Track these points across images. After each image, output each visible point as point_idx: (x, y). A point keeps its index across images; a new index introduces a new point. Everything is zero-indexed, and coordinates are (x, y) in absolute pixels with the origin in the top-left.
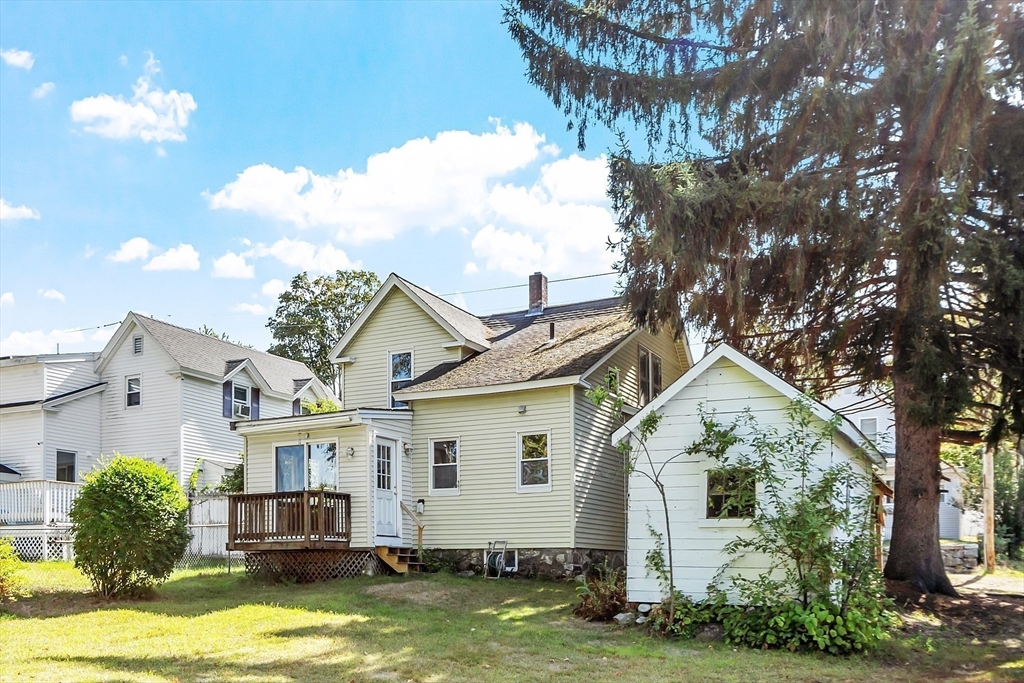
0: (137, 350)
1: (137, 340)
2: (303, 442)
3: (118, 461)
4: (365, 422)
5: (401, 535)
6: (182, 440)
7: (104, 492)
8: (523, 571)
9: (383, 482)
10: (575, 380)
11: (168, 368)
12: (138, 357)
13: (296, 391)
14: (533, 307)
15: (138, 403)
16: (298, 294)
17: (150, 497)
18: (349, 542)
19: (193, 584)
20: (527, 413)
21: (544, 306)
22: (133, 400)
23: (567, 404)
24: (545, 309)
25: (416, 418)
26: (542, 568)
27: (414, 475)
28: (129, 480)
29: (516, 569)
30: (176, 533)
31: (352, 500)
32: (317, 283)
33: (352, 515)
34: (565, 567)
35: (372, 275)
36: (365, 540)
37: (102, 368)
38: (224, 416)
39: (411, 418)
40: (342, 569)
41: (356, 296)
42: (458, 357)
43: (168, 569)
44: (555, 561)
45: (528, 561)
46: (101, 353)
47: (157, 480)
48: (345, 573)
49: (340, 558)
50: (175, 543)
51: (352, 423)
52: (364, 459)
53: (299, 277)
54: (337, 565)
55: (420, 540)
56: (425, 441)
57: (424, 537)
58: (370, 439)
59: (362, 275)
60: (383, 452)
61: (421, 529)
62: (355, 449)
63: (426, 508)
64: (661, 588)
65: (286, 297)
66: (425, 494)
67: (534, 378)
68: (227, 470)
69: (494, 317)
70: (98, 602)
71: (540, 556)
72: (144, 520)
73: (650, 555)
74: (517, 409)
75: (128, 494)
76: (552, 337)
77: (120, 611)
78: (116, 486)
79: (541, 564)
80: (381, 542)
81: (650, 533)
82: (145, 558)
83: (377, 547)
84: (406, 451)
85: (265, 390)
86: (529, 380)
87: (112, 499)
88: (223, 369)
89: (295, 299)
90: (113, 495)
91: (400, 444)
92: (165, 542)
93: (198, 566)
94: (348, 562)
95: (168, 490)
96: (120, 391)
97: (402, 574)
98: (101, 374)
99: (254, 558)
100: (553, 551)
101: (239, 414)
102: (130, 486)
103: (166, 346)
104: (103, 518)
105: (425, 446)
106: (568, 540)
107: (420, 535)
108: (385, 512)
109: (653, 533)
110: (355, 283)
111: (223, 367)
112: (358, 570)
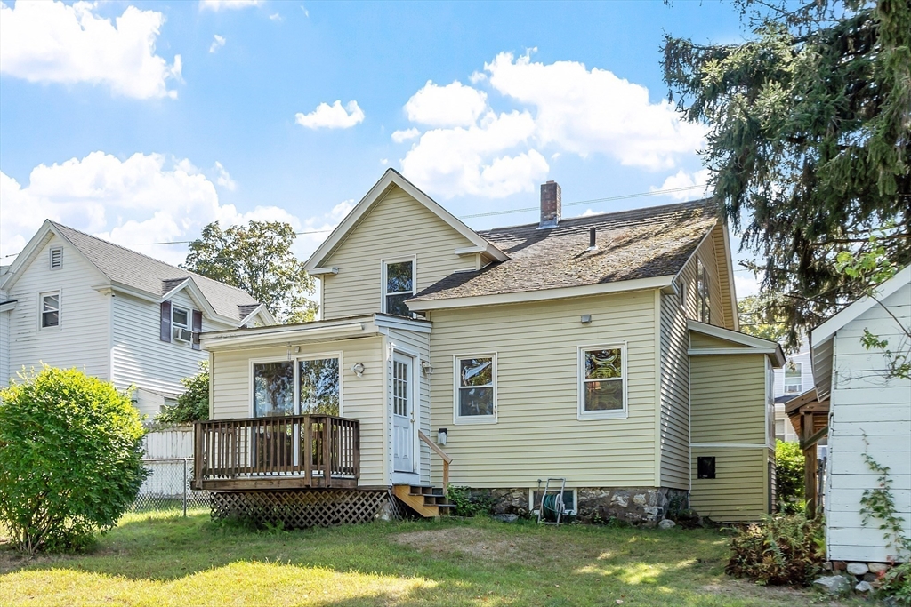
0: (55, 263)
1: (56, 253)
2: (294, 358)
3: (47, 373)
4: (383, 331)
5: (418, 472)
6: (113, 364)
7: (30, 413)
8: (585, 514)
9: (400, 407)
10: (666, 281)
11: (94, 283)
12: (57, 272)
13: (243, 316)
14: (546, 220)
15: (56, 323)
16: (210, 242)
17: (94, 420)
18: (357, 479)
19: (145, 531)
20: (592, 324)
21: (559, 219)
22: (49, 320)
23: (651, 312)
24: (560, 222)
25: (435, 331)
26: (612, 511)
27: (434, 400)
28: (65, 397)
29: (575, 512)
30: (130, 468)
31: (361, 428)
32: (229, 232)
33: (361, 446)
34: (647, 510)
35: (286, 226)
36: (380, 477)
37: (11, 284)
38: (161, 340)
39: (429, 331)
40: (347, 512)
41: (270, 246)
42: (476, 265)
43: (117, 512)
44: (631, 503)
45: (593, 502)
46: (9, 267)
47: (104, 398)
48: (350, 517)
49: (343, 498)
50: (128, 479)
51: (365, 332)
52: (378, 377)
53: (210, 226)
54: (339, 507)
55: (446, 477)
56: (449, 359)
57: (450, 474)
58: (386, 352)
59: (277, 225)
60: (400, 370)
61: (446, 464)
62: (366, 365)
63: (450, 439)
64: (887, 542)
65: (196, 245)
66: (449, 422)
67: (605, 280)
68: (167, 399)
69: (495, 231)
70: (19, 558)
71: (611, 496)
72: (86, 450)
73: (869, 496)
74: (579, 319)
75: (64, 415)
76: (593, 243)
77: (54, 570)
78: (46, 405)
79: (613, 506)
80: (398, 479)
81: (868, 466)
82: (87, 499)
83: (395, 485)
84: (425, 370)
85: (208, 314)
86: (599, 283)
87: (41, 422)
88: (161, 288)
89: (206, 246)
90: (41, 417)
91: (417, 362)
92: (115, 479)
93: (148, 509)
94: (355, 504)
95: (118, 412)
96: (34, 310)
97: (430, 519)
98: (9, 291)
99: (222, 499)
100: (629, 490)
101: (180, 338)
102: (67, 405)
103: (92, 259)
104: (27, 447)
105: (449, 365)
106: (651, 477)
107: (446, 471)
108: (401, 444)
109: (874, 466)
110: (269, 233)
111: (160, 286)
112: (370, 514)
